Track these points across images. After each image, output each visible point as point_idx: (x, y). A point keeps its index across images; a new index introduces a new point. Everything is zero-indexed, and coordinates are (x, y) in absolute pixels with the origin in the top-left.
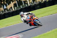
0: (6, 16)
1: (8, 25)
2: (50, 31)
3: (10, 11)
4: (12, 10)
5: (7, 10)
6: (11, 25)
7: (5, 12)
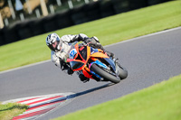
0: (21, 33)
1: (28, 63)
2: (163, 83)
3: (33, 19)
4: (41, 13)
5: (27, 15)
6: (36, 61)
7: (18, 22)
